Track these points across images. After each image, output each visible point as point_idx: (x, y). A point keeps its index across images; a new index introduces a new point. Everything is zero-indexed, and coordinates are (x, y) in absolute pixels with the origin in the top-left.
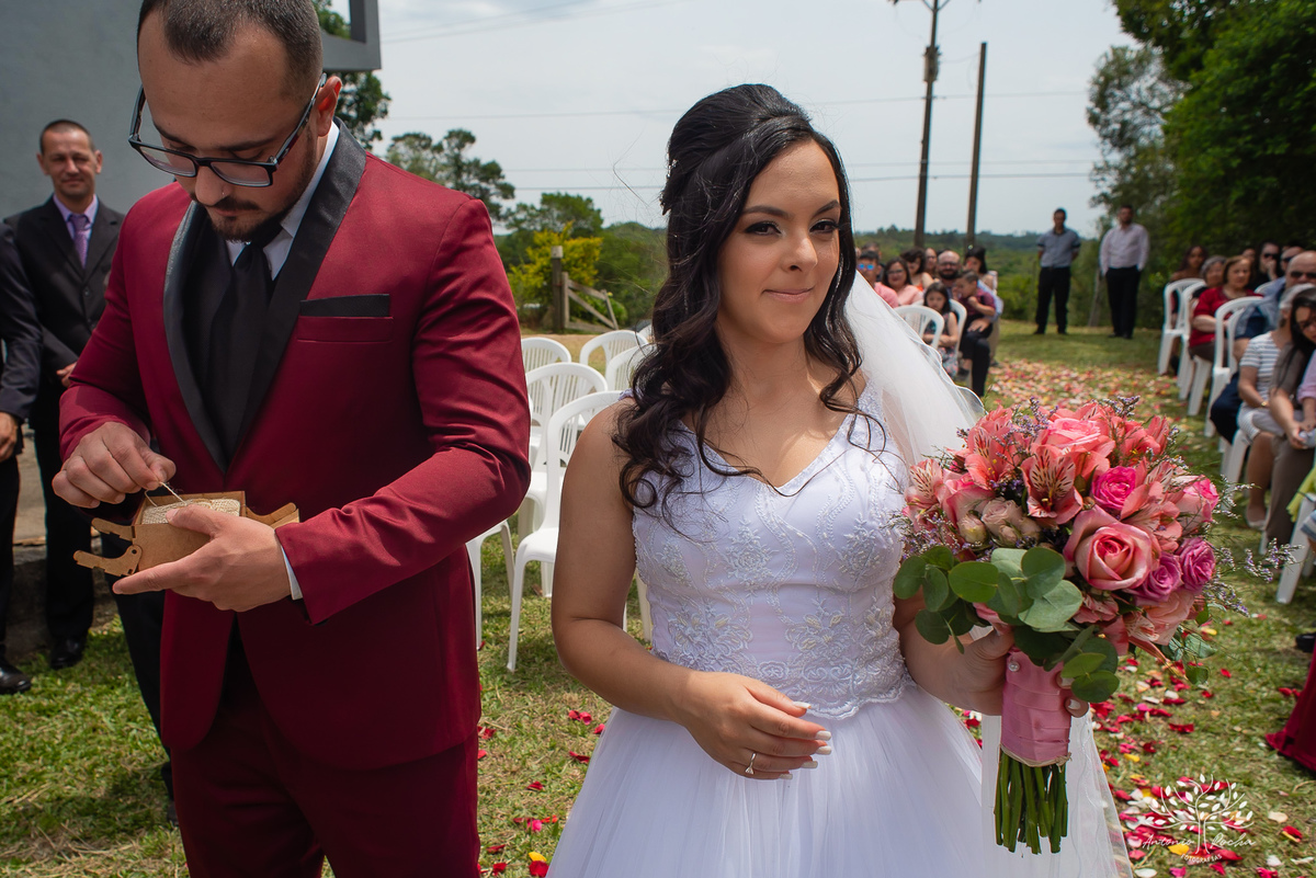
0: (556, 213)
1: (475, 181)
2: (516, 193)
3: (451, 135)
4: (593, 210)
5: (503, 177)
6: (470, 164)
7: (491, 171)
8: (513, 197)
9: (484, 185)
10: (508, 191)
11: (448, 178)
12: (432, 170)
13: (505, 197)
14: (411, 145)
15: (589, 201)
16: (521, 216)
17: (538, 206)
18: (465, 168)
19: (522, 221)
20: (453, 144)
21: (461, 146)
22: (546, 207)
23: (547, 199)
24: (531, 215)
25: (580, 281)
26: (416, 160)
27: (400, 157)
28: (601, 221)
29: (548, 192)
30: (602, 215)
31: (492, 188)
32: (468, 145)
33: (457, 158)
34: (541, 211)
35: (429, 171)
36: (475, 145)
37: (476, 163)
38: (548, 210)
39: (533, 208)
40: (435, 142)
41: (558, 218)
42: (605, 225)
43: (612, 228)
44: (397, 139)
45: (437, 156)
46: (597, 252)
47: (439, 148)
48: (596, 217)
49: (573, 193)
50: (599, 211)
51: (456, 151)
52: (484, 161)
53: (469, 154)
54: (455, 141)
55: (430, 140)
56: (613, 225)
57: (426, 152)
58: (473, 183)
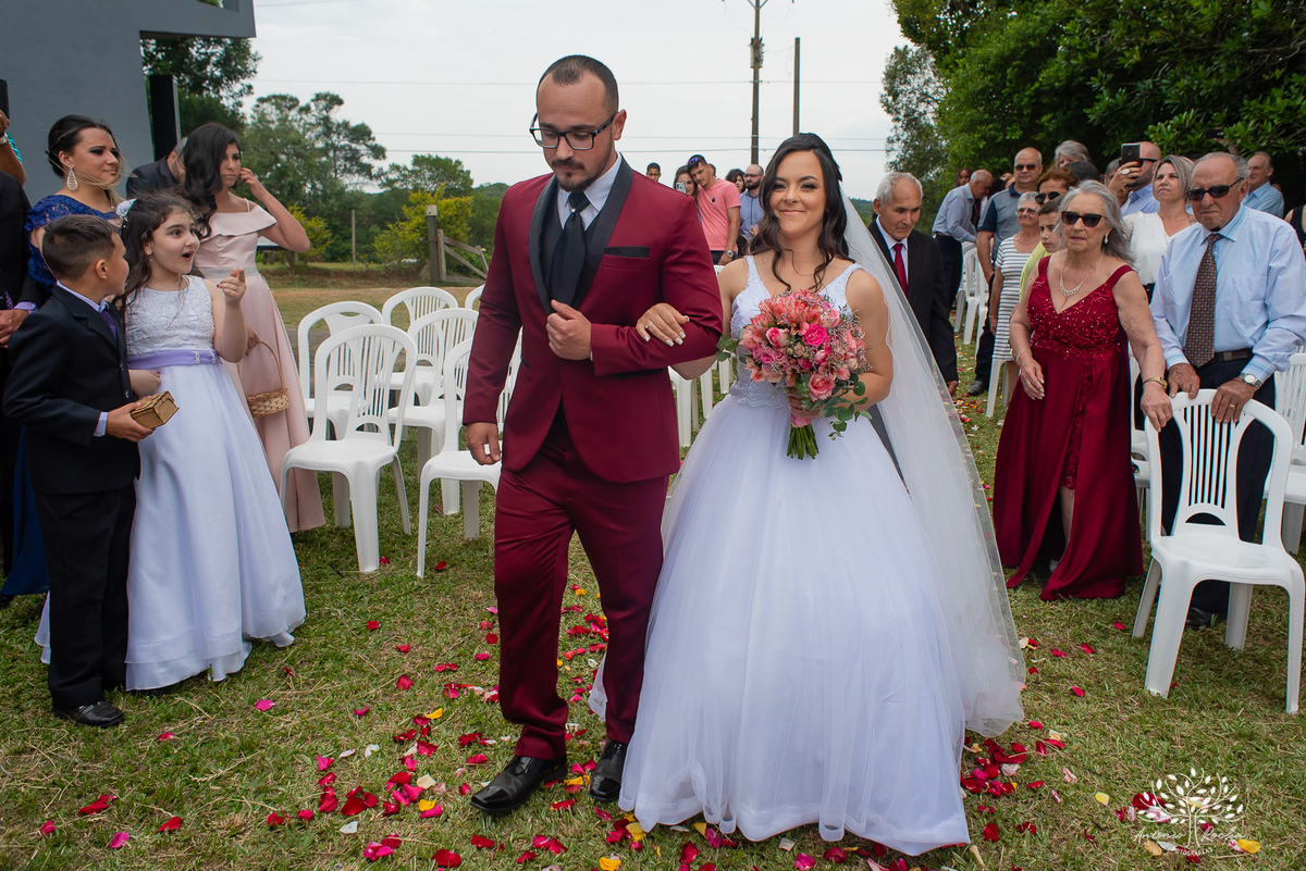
0: (428, 174)
1: (345, 142)
2: (387, 154)
3: (318, 97)
4: (462, 171)
5: (374, 139)
6: (339, 125)
7: (361, 133)
8: (384, 157)
9: (353, 145)
10: (379, 152)
11: (317, 138)
12: (301, 131)
13: (377, 157)
14: (278, 107)
15: (458, 163)
16: (391, 177)
17: (410, 167)
18: (335, 129)
19: (396, 181)
20: (321, 106)
21: (328, 108)
22: (417, 168)
23: (418, 161)
24: (404, 175)
25: (455, 237)
26: (283, 120)
27: (268, 118)
28: (472, 182)
29: (419, 154)
30: (472, 176)
31: (362, 148)
32: (336, 107)
33: (326, 119)
34: (413, 172)
35: (298, 132)
36: (342, 107)
37: (346, 125)
38: (420, 171)
39: (405, 169)
40: (302, 104)
41: (430, 179)
42: (475, 185)
43: (481, 188)
44: (262, 100)
45: (304, 116)
46: (469, 210)
47: (306, 109)
48: (466, 178)
49: (442, 156)
50: (468, 172)
51: (324, 113)
52: (353, 124)
53: (338, 115)
54: (323, 103)
55: (297, 100)
56: (482, 186)
57: (293, 114)
58: (342, 143)
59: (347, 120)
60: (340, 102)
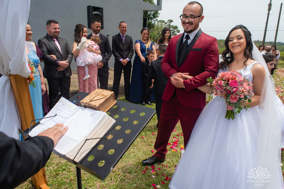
2: (180, 32)
7: (176, 27)
9: (174, 30)
10: (178, 31)
13: (178, 33)
14: (161, 22)
18: (171, 27)
21: (170, 22)
26: (162, 25)
31: (176, 30)
32: (172, 22)
33: (170, 25)
36: (173, 22)
37: (173, 26)
40: (166, 22)
45: (166, 24)
53: (172, 24)
54: (169, 21)
55: (165, 21)
57: (164, 24)
58: (172, 29)
59: (173, 25)
60: (173, 21)
